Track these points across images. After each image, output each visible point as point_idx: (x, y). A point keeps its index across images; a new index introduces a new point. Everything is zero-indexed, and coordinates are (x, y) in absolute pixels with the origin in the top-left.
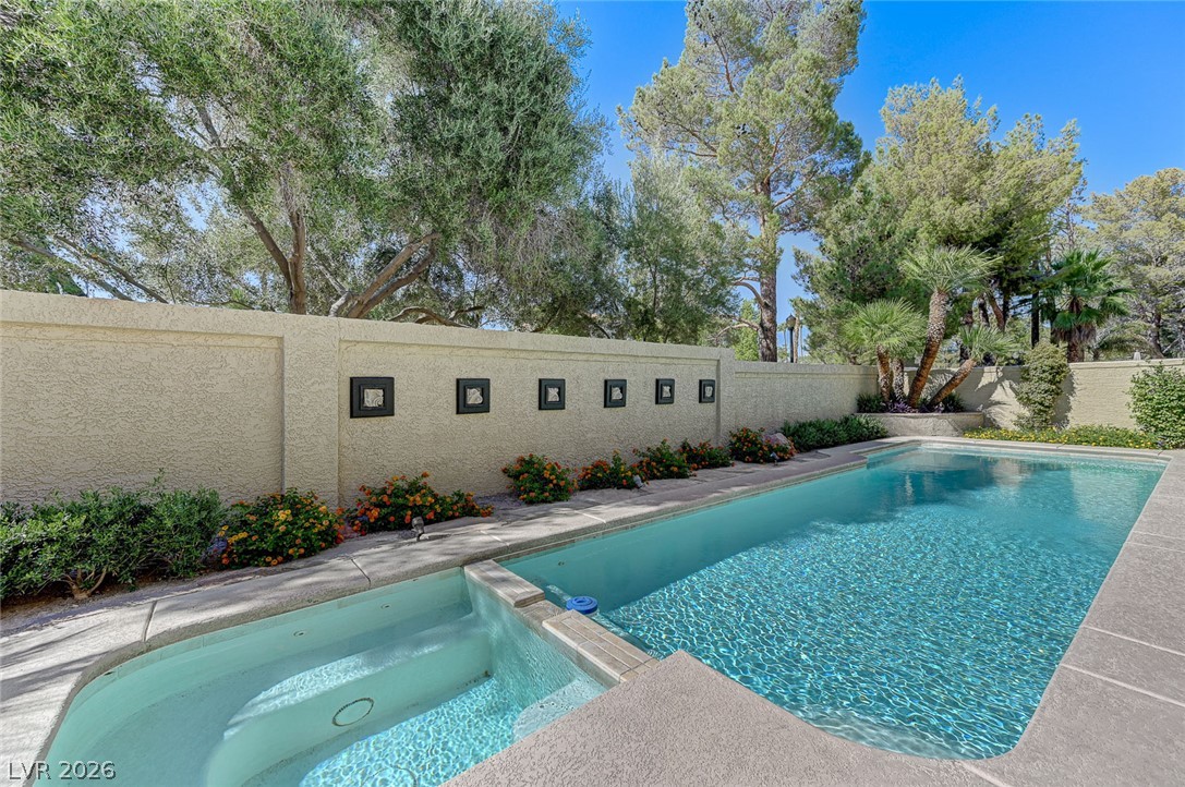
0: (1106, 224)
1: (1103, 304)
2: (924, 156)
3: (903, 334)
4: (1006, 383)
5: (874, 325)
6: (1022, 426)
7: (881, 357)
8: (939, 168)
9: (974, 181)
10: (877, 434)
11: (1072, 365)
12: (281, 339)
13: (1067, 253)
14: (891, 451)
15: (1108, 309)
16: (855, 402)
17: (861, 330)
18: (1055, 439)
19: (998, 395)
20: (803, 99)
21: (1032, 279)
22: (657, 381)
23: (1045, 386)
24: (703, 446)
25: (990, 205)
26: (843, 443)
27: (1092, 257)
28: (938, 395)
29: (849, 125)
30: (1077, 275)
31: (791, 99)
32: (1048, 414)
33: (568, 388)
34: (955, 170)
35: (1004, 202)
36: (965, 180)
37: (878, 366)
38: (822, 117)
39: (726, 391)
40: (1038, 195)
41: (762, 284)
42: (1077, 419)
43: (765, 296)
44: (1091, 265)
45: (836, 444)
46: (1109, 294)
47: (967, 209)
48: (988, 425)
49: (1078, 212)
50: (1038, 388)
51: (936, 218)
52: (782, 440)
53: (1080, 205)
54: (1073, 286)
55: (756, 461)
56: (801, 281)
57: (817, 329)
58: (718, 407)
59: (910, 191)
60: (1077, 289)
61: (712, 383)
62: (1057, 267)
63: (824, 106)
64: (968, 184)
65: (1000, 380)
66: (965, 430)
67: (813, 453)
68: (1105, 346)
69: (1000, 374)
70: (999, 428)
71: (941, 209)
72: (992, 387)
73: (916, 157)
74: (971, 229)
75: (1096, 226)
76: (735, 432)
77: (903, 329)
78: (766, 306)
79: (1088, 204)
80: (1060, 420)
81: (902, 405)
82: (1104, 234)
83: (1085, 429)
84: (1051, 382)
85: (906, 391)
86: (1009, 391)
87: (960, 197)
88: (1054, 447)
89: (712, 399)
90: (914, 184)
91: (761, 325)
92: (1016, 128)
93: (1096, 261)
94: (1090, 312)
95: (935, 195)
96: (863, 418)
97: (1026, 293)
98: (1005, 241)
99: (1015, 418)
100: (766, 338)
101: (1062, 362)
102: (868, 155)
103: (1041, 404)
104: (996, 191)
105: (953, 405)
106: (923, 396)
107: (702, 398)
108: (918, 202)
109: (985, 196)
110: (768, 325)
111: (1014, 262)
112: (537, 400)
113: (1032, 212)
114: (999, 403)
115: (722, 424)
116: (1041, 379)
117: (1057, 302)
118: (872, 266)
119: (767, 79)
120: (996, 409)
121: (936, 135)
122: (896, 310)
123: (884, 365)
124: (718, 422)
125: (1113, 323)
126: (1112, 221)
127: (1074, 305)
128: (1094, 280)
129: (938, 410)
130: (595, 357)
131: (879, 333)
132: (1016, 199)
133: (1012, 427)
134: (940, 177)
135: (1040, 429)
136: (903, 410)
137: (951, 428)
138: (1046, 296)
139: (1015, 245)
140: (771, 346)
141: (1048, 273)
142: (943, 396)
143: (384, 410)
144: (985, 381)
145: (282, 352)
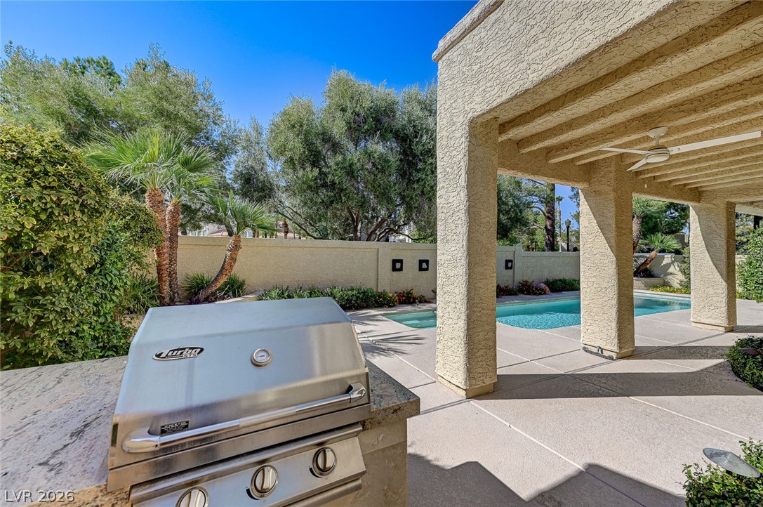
4: (676, 264)
6: (681, 285)
12: (378, 249)
19: (671, 270)
24: (506, 287)
28: (640, 268)
39: (517, 264)
43: (548, 213)
48: (665, 285)
52: (543, 285)
58: (514, 272)
61: (511, 261)
65: (673, 262)
66: (650, 287)
69: (673, 259)
70: (670, 286)
72: (668, 266)
76: (521, 282)
78: (548, 218)
86: (677, 268)
89: (511, 268)
91: (546, 227)
99: (679, 282)
100: (548, 235)
105: (647, 274)
107: (507, 268)
110: (549, 228)
114: (671, 274)
115: (516, 278)
120: (670, 277)
124: (514, 277)
129: (640, 276)
133: (677, 286)
137: (643, 285)
140: (551, 239)
142: (642, 269)
143: (401, 269)
144: (665, 262)
145: (378, 252)
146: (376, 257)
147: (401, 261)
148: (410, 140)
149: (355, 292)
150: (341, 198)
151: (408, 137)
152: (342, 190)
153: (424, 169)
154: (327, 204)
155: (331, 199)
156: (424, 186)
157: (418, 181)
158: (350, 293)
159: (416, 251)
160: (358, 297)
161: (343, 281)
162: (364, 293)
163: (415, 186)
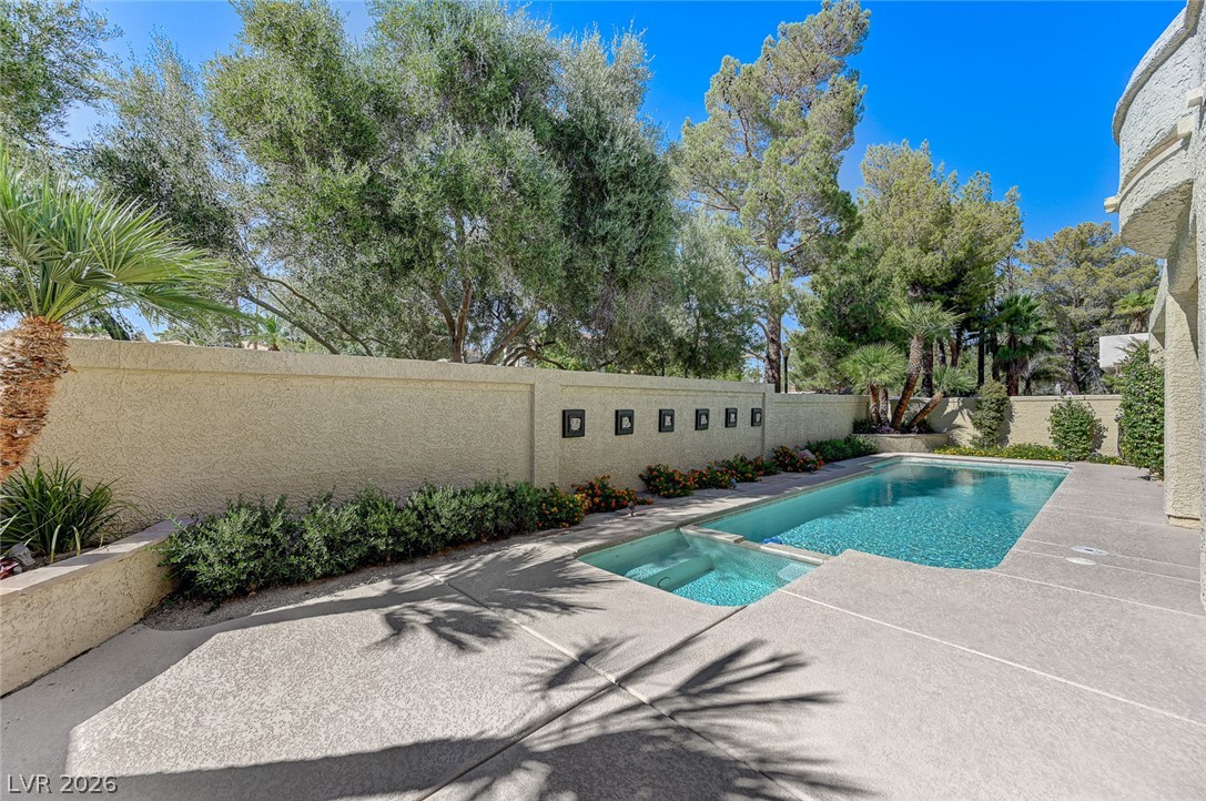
0: (1038, 268)
1: (1035, 340)
2: (897, 210)
3: (892, 371)
4: (965, 411)
5: (869, 363)
6: (975, 444)
7: (873, 389)
8: (910, 222)
9: (938, 235)
10: (869, 451)
11: (1012, 398)
12: (532, 386)
13: (1007, 296)
14: (882, 464)
15: (1038, 345)
16: (852, 425)
17: (859, 367)
18: (999, 454)
19: (959, 420)
20: (815, 176)
21: (980, 318)
22: (727, 410)
23: (993, 414)
25: (950, 256)
26: (849, 458)
27: (1026, 300)
28: (914, 420)
29: (848, 194)
30: (1015, 315)
31: (806, 175)
32: (995, 434)
33: (676, 415)
34: (923, 225)
35: (961, 254)
36: (931, 234)
37: (870, 395)
38: (830, 192)
39: (769, 417)
40: (987, 248)
41: (769, 321)
42: (1015, 439)
43: (772, 332)
44: (1025, 308)
45: (845, 458)
46: (1039, 333)
47: (931, 258)
48: (950, 444)
49: (1016, 256)
50: (987, 415)
51: (906, 264)
53: (1018, 250)
54: (1012, 325)
55: (796, 471)
56: (794, 316)
57: (809, 360)
58: (763, 429)
59: (885, 239)
60: (1015, 328)
61: (760, 411)
62: (1000, 308)
63: (831, 182)
64: (932, 238)
65: (961, 409)
66: (932, 448)
67: (829, 465)
68: (1037, 376)
69: (961, 404)
70: (959, 446)
71: (911, 256)
72: (954, 414)
73: (891, 209)
74: (934, 275)
75: (1030, 269)
76: (776, 448)
77: (892, 368)
78: (772, 340)
79: (1025, 250)
80: (1003, 440)
81: (888, 428)
82: (1036, 277)
83: (1019, 446)
84: (997, 411)
85: (890, 416)
86: (966, 417)
87: (927, 249)
88: (998, 460)
89: (759, 423)
90: (888, 233)
91: (768, 357)
92: (969, 183)
93: (1029, 305)
94: (1024, 347)
95: (906, 243)
96: (861, 438)
97: (976, 330)
98: (960, 286)
99: (971, 438)
100: (772, 368)
101: (1005, 396)
102: (861, 218)
103: (990, 428)
104: (954, 243)
105: (925, 428)
106: (902, 420)
107: (753, 423)
108: (892, 250)
109: (946, 248)
110: (774, 357)
111: (966, 304)
112: (657, 425)
113: (982, 263)
114: (959, 427)
115: (767, 442)
116: (990, 409)
117: (999, 338)
118: (857, 307)
119: (783, 153)
120: (957, 431)
121: (908, 192)
122: (887, 352)
123: (875, 395)
124: (763, 441)
125: (1042, 357)
126: (1043, 266)
127: (1012, 340)
128: (1027, 320)
129: (914, 432)
130: (691, 393)
131: (873, 370)
132: (970, 251)
133: (968, 446)
134: (910, 229)
135: (989, 446)
136: (889, 432)
137: (923, 446)
138: (990, 332)
139: (967, 290)
140: (776, 375)
141: (992, 314)
142: (918, 420)
143: (581, 432)
144: (949, 409)
145: (532, 393)
146: (527, 405)
147: (581, 414)
148: (590, 145)
149: (489, 498)
150: (431, 256)
151: (583, 137)
152: (435, 235)
153: (617, 213)
154: (395, 272)
155: (407, 256)
156: (616, 253)
157: (604, 239)
158: (477, 500)
159: (610, 391)
160: (497, 510)
161: (448, 467)
162: (511, 494)
163: (600, 250)
